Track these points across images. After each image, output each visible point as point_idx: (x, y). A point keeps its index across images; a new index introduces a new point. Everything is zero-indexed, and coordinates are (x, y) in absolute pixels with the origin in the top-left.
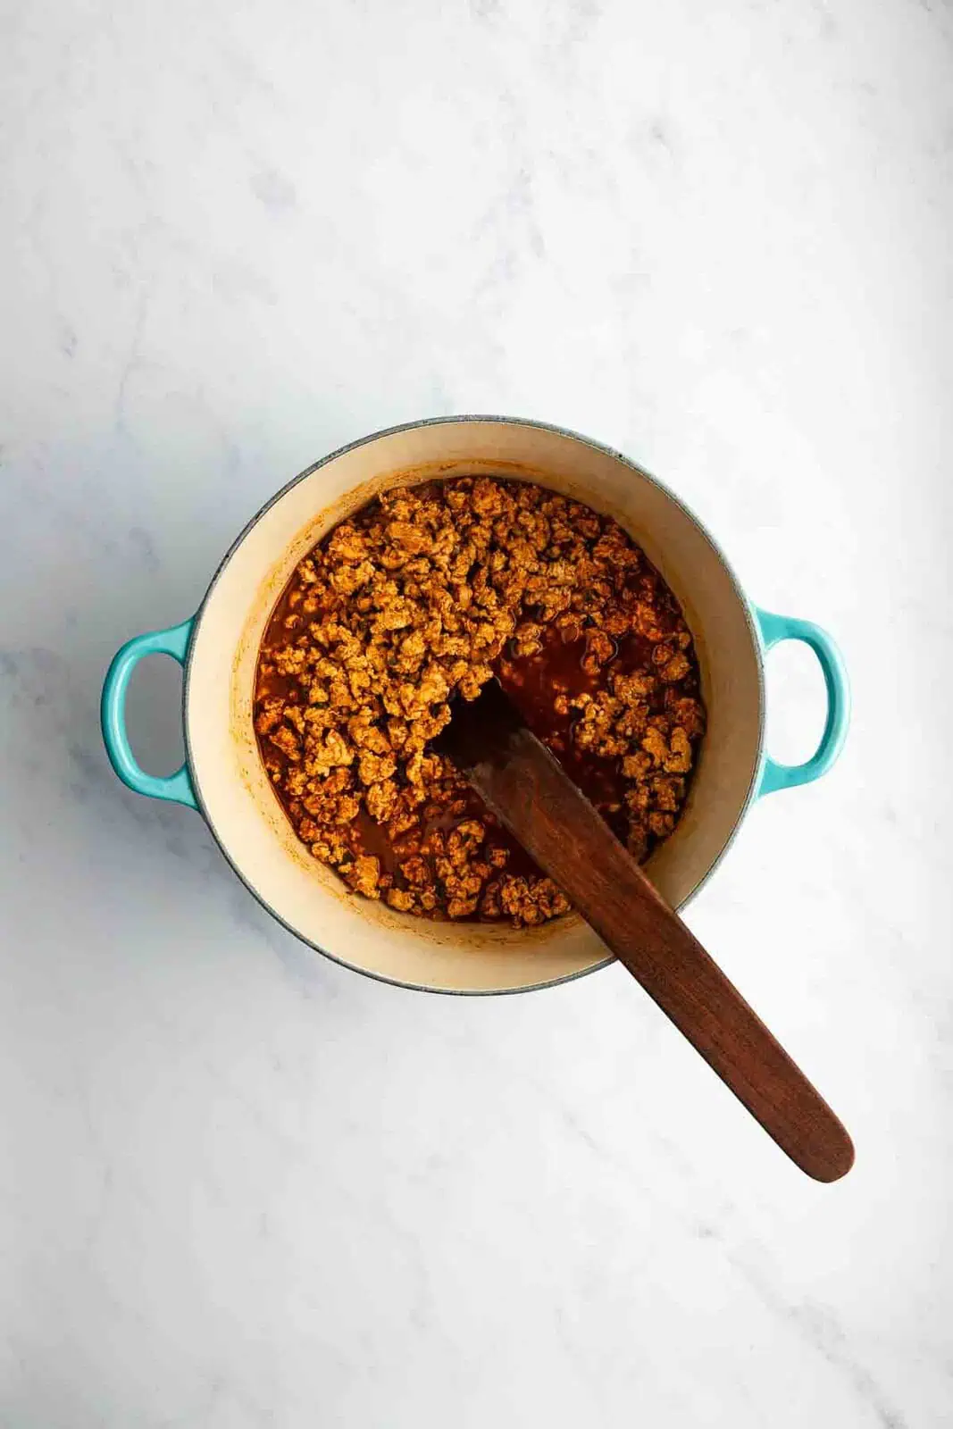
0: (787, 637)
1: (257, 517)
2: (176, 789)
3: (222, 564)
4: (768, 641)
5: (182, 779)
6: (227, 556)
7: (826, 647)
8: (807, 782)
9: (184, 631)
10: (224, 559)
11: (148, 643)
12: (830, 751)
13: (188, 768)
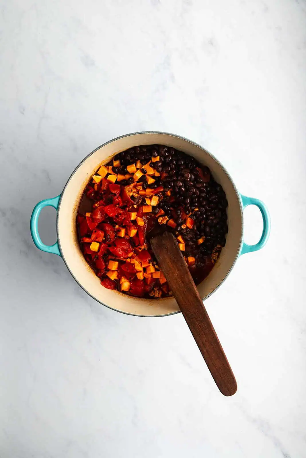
0: (251, 204)
1: (81, 163)
2: (54, 249)
3: (70, 178)
4: (244, 205)
5: (56, 246)
6: (72, 175)
7: (263, 207)
8: (256, 250)
9: (57, 199)
10: (71, 176)
11: (45, 203)
12: (264, 241)
13: (58, 243)
